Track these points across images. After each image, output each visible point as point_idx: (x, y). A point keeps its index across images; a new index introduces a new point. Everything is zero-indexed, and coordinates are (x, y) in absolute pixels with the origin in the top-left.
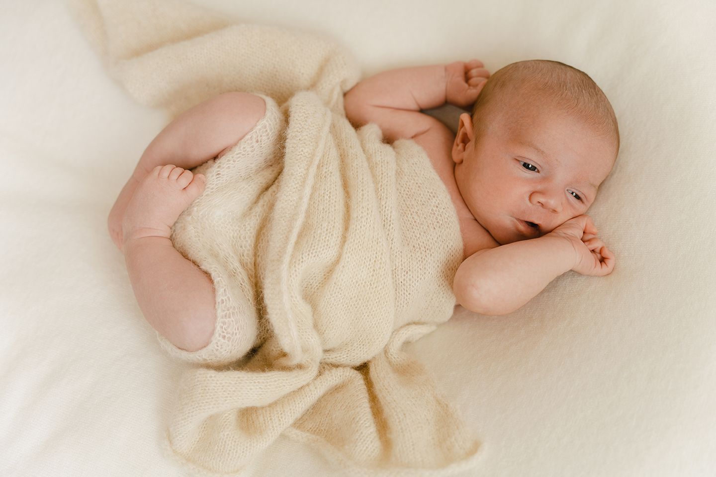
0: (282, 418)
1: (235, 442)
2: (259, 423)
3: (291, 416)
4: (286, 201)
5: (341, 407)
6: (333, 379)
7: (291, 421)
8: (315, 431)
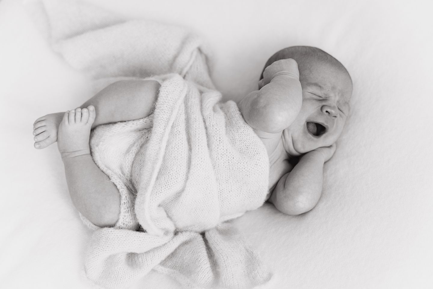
0: (153, 259)
1: (124, 272)
2: (139, 262)
3: (159, 259)
4: (152, 150)
5: (189, 252)
6: (184, 237)
7: (159, 262)
8: (173, 267)
